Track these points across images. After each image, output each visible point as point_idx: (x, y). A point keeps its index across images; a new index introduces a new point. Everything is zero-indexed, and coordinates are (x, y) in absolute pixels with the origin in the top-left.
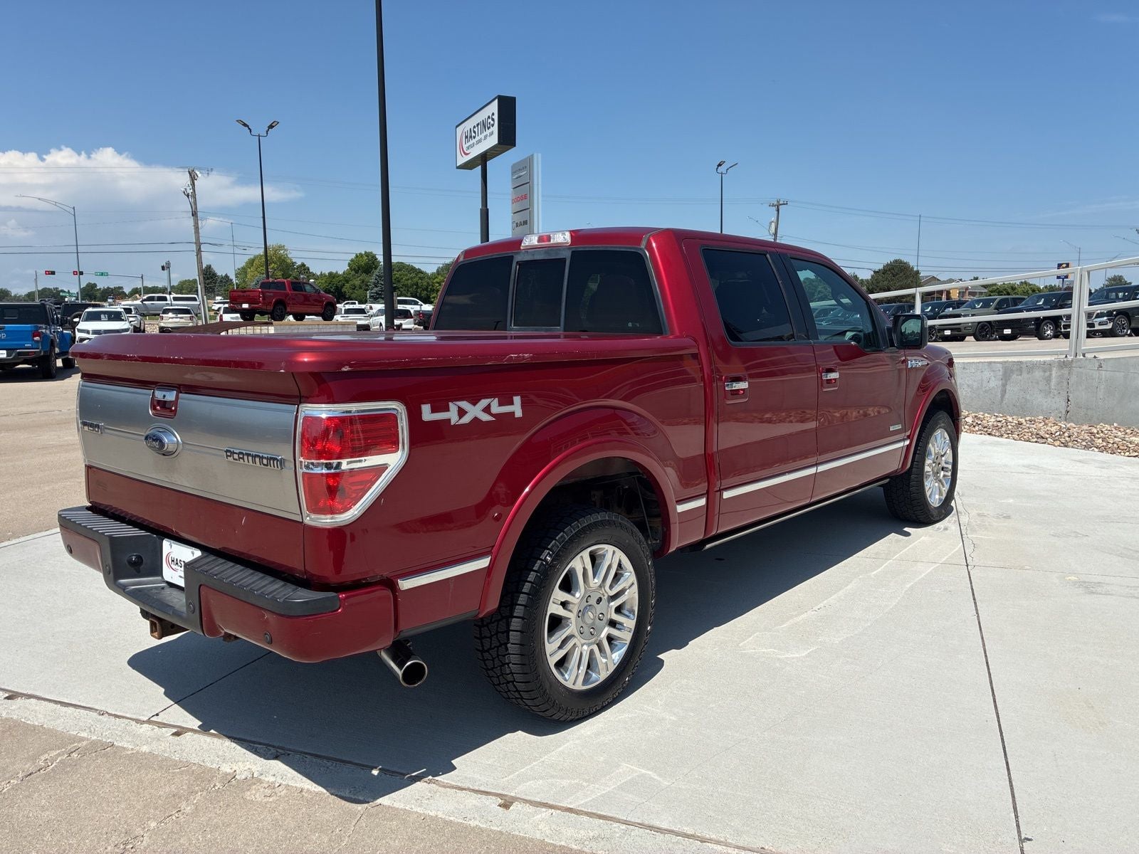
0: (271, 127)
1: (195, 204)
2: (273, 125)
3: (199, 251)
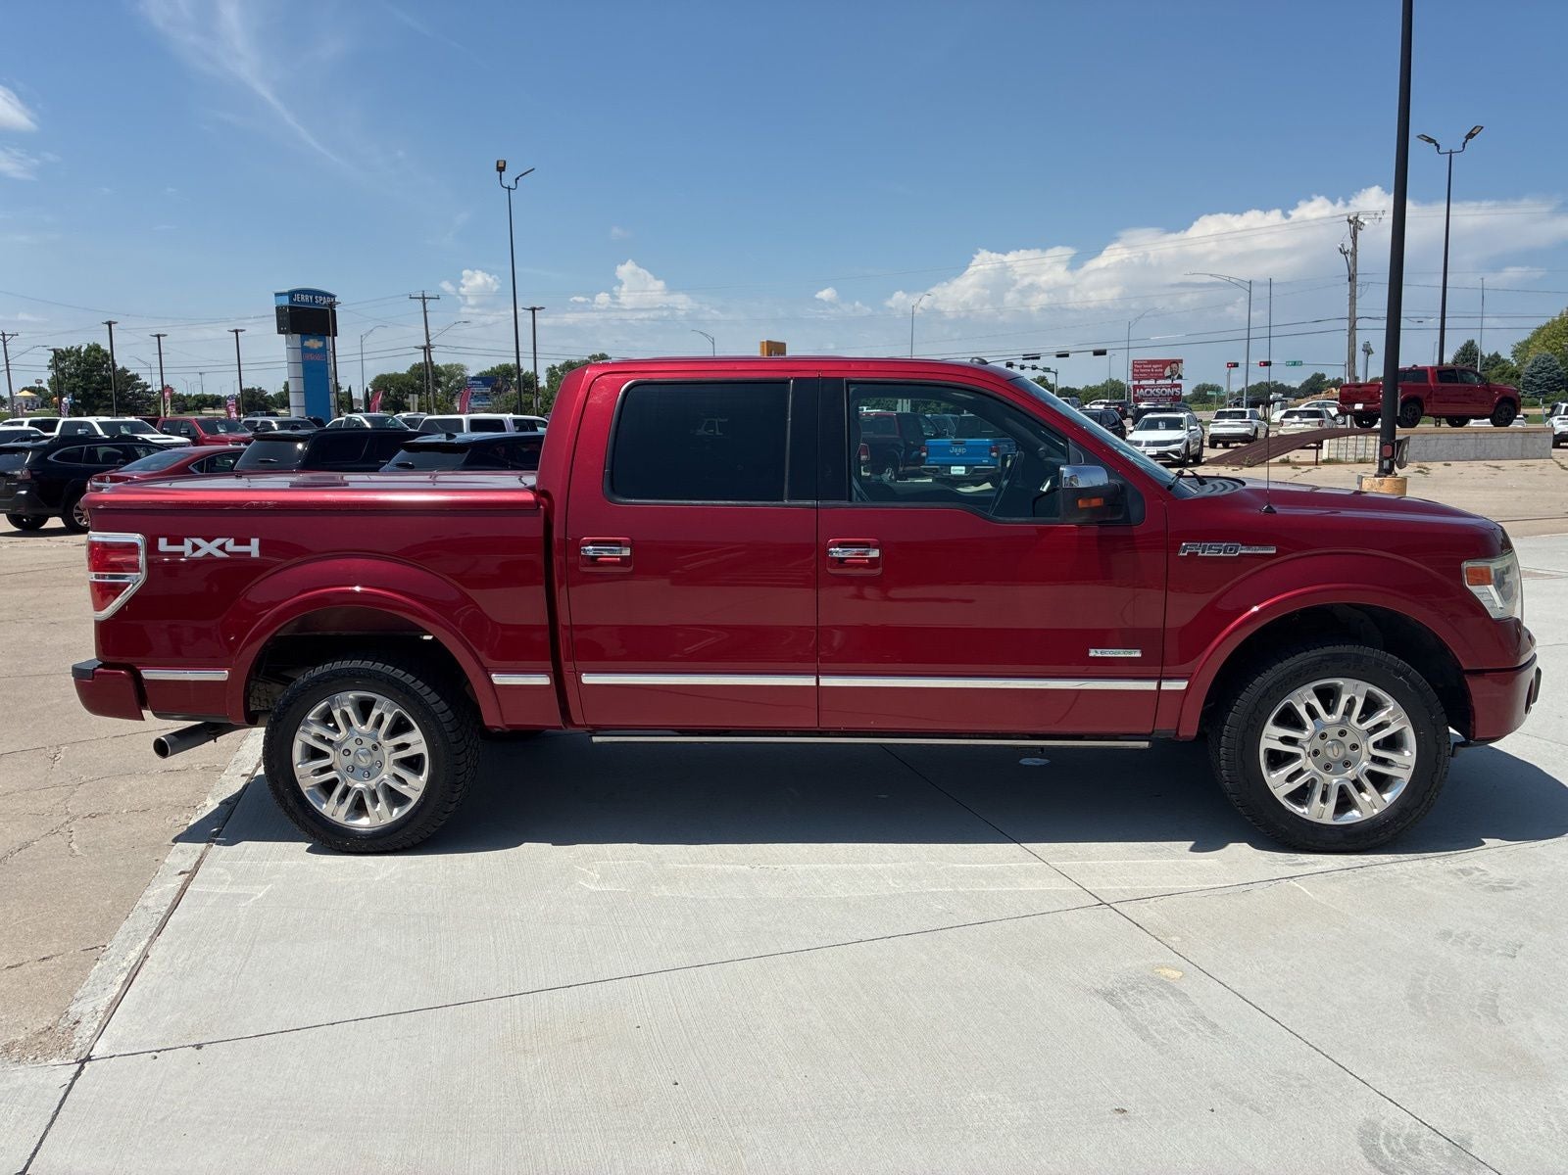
0: (1471, 135)
1: (1355, 264)
2: (1474, 132)
3: (1353, 329)
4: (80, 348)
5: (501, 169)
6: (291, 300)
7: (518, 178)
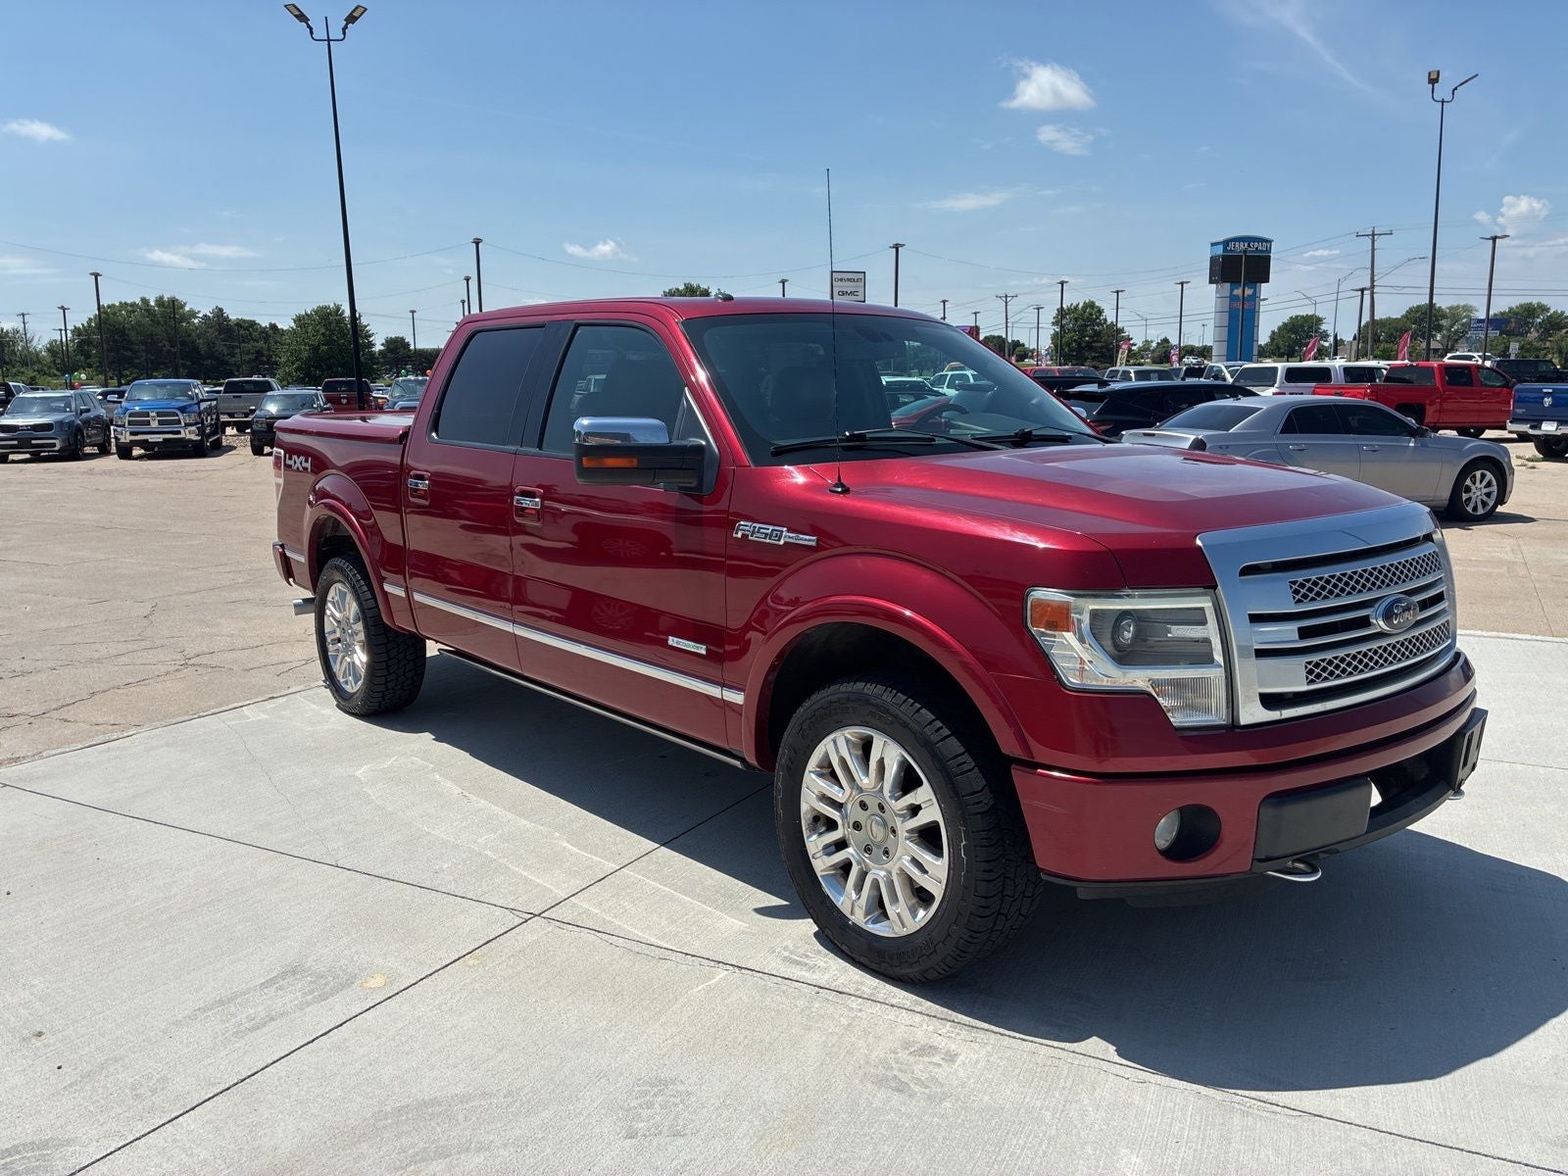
4: (1077, 305)
5: (1433, 81)
6: (1225, 249)
7: (1456, 89)
